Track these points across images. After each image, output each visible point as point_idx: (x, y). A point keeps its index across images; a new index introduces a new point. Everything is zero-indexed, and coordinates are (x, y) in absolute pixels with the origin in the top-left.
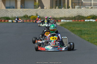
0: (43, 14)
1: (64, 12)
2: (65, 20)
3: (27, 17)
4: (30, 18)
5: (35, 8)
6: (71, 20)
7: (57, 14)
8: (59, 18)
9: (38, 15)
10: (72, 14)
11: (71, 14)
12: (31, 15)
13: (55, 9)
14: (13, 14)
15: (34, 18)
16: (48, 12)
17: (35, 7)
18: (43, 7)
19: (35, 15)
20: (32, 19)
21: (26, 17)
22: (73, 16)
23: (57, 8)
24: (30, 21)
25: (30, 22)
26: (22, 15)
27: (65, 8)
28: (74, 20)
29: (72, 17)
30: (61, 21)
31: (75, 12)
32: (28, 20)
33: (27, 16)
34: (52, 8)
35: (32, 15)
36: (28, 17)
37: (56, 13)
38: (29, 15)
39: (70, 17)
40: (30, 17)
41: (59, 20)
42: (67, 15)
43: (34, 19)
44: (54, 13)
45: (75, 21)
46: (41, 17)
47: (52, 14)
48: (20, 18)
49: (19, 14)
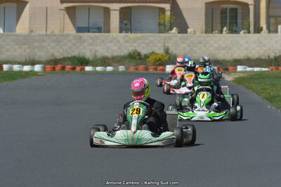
0: (184, 49)
1: (247, 43)
2: (249, 67)
3: (138, 57)
4: (148, 60)
5: (160, 32)
6: (265, 67)
7: (224, 48)
8: (229, 61)
9: (170, 51)
10: (269, 49)
11: (264, 49)
12: (151, 51)
13: (220, 35)
14: (98, 48)
15: (160, 59)
16: (200, 42)
17: (163, 28)
18: (183, 28)
19: (161, 51)
20: (154, 64)
21: (135, 57)
22: (272, 56)
23: (224, 32)
24: (147, 69)
25: (147, 72)
26: (125, 52)
27: (249, 32)
28: (275, 66)
29: (267, 58)
30: (236, 69)
31: (277, 42)
32: (141, 67)
33: (139, 54)
34: (212, 32)
35: (153, 53)
36: (140, 59)
37: (223, 45)
38: (144, 52)
39: (263, 58)
40: (147, 57)
41: (230, 68)
42: (255, 53)
43: (158, 63)
44: (216, 45)
45: (278, 69)
47: (212, 49)
48: (119, 61)
49: (115, 48)
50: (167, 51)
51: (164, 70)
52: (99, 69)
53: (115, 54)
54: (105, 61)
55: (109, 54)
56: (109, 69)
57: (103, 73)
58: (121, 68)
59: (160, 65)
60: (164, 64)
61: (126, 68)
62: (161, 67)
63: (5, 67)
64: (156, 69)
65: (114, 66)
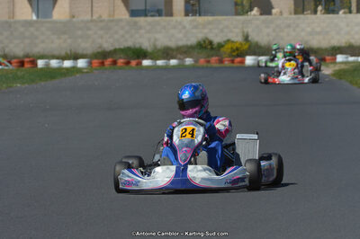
0: (268, 35)
1: (348, 25)
2: (352, 56)
3: (209, 47)
4: (222, 49)
5: (237, 14)
7: (319, 33)
8: (326, 50)
9: (250, 38)
12: (225, 39)
13: (313, 16)
15: (237, 49)
16: (289, 26)
17: (240, 10)
18: (266, 9)
19: (238, 38)
20: (230, 55)
21: (206, 47)
23: (319, 13)
24: (221, 61)
25: (222, 65)
26: (193, 41)
27: (350, 12)
30: (335, 59)
32: (214, 59)
33: (211, 43)
34: (303, 12)
35: (228, 41)
36: (212, 48)
37: (318, 29)
38: (217, 40)
40: (220, 46)
41: (327, 58)
42: (358, 39)
43: (234, 54)
44: (309, 29)
46: (263, 44)
47: (303, 34)
48: (185, 52)
49: (181, 35)
50: (246, 38)
51: (243, 62)
52: (160, 63)
53: (181, 43)
54: (167, 53)
55: (172, 44)
56: (173, 62)
57: (166, 68)
58: (189, 61)
59: (238, 56)
60: (242, 54)
61: (196, 61)
62: (239, 59)
63: (41, 63)
64: (233, 61)
65: (179, 59)
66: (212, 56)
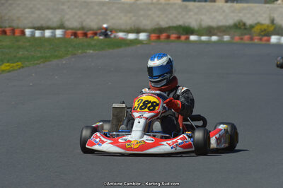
3: (243, 27)
4: (253, 30)
5: (266, 2)
9: (275, 22)
12: (256, 22)
14: (203, 17)
15: (265, 30)
19: (266, 21)
20: (259, 34)
21: (240, 27)
24: (252, 39)
25: (252, 42)
26: (230, 22)
32: (246, 37)
33: (244, 24)
35: (258, 24)
36: (245, 29)
38: (249, 22)
40: (252, 27)
43: (262, 33)
48: (224, 31)
49: (221, 18)
50: (272, 21)
51: (269, 40)
52: (204, 38)
53: (221, 24)
54: (210, 31)
55: (214, 24)
56: (214, 38)
57: (208, 43)
58: (226, 38)
59: (265, 35)
60: (269, 34)
61: (232, 38)
62: (265, 38)
64: (261, 39)
65: (219, 36)
66: (245, 34)
